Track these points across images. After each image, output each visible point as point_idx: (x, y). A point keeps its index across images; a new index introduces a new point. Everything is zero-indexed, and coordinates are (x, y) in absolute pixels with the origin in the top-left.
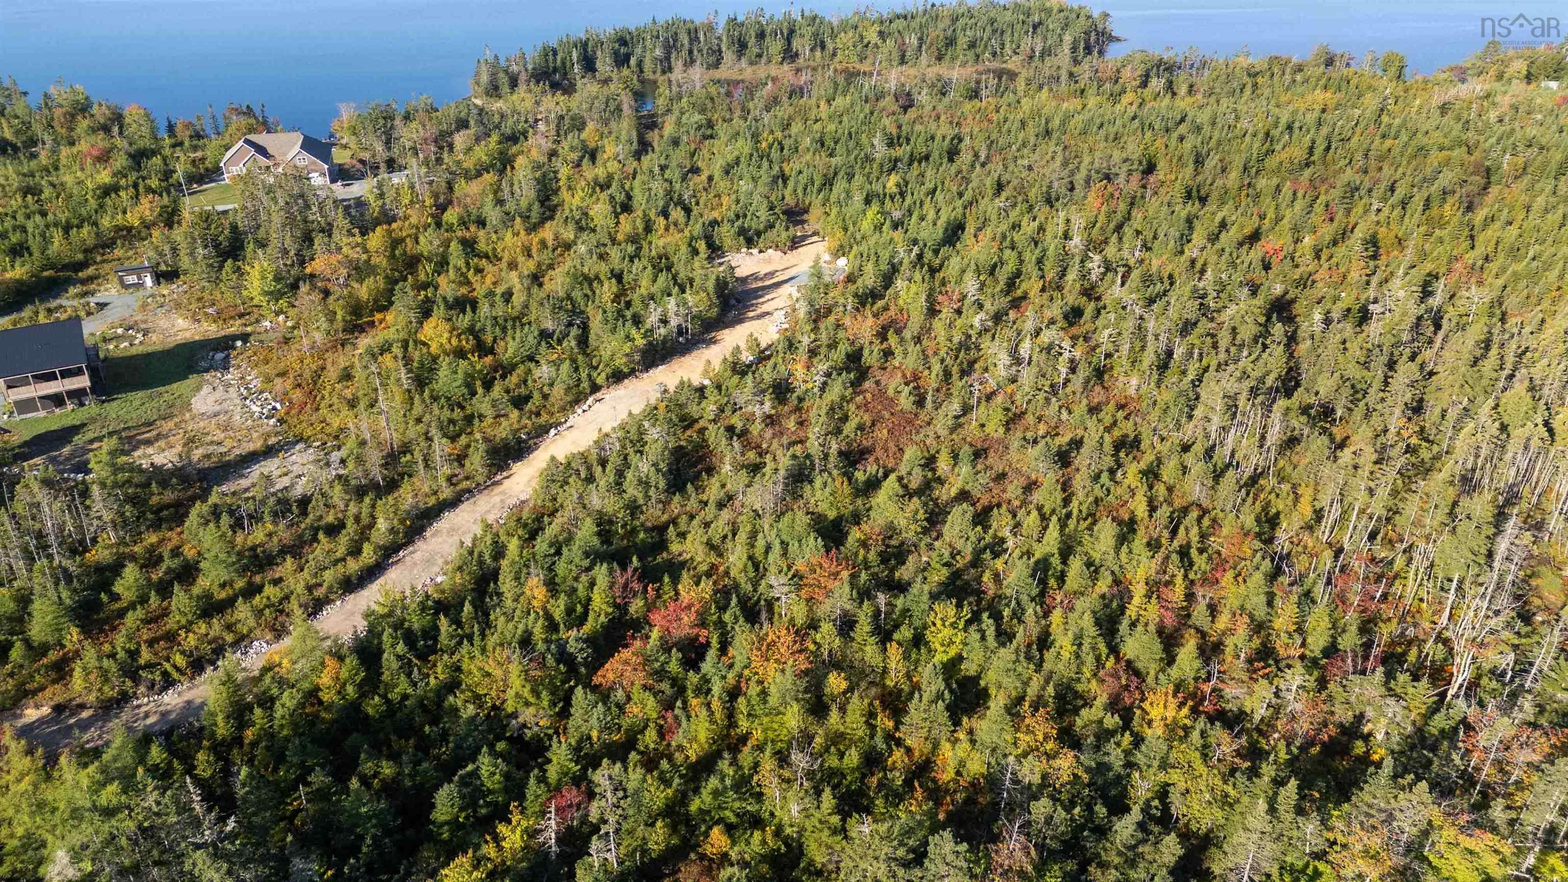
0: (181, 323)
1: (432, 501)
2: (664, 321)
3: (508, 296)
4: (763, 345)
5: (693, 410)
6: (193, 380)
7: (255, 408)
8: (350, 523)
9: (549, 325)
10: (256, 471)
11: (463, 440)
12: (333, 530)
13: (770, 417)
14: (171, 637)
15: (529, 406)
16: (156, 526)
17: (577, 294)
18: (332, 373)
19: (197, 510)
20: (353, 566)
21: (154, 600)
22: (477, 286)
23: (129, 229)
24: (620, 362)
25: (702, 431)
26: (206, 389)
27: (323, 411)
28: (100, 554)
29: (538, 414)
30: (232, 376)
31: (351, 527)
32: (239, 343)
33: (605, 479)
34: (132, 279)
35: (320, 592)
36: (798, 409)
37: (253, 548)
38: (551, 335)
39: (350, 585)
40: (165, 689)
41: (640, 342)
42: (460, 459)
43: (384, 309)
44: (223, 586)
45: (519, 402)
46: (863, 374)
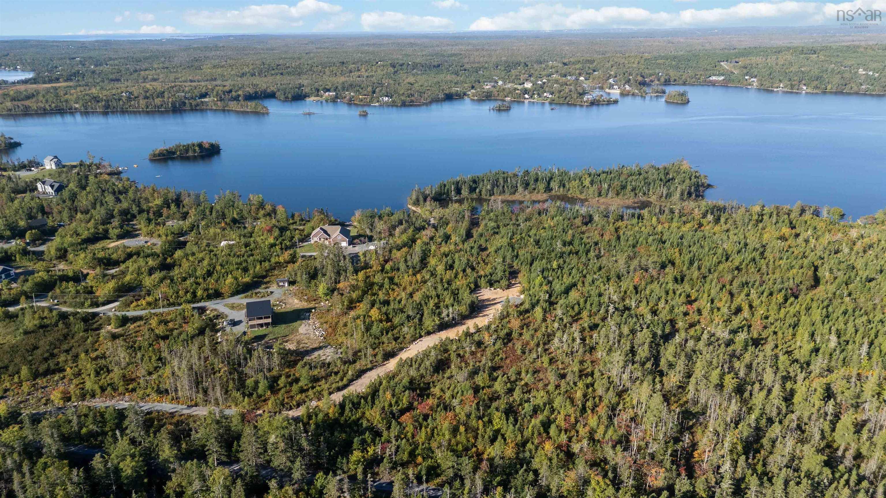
0: (296, 301)
1: (365, 368)
2: (448, 316)
3: (400, 302)
4: (480, 327)
5: (449, 347)
6: (299, 322)
7: (317, 333)
8: (341, 371)
9: (411, 313)
10: (316, 354)
11: (377, 350)
12: (336, 373)
13: (473, 352)
14: (292, 397)
15: (399, 341)
16: (288, 367)
17: (423, 302)
18: (341, 323)
19: (301, 363)
20: (341, 384)
21: (288, 388)
22: (391, 295)
23: (280, 263)
24: (430, 328)
25: (450, 355)
26: (303, 325)
27: (337, 336)
28: (274, 373)
29: (401, 344)
30: (311, 321)
31: (341, 373)
32: (313, 310)
33: (415, 366)
34: (281, 284)
35: (331, 390)
36: (484, 350)
37: (314, 376)
38: (410, 317)
39: (339, 389)
40: (290, 410)
41: (437, 322)
42: (375, 355)
43: (359, 302)
44: (306, 385)
45: (396, 339)
46: (510, 340)
